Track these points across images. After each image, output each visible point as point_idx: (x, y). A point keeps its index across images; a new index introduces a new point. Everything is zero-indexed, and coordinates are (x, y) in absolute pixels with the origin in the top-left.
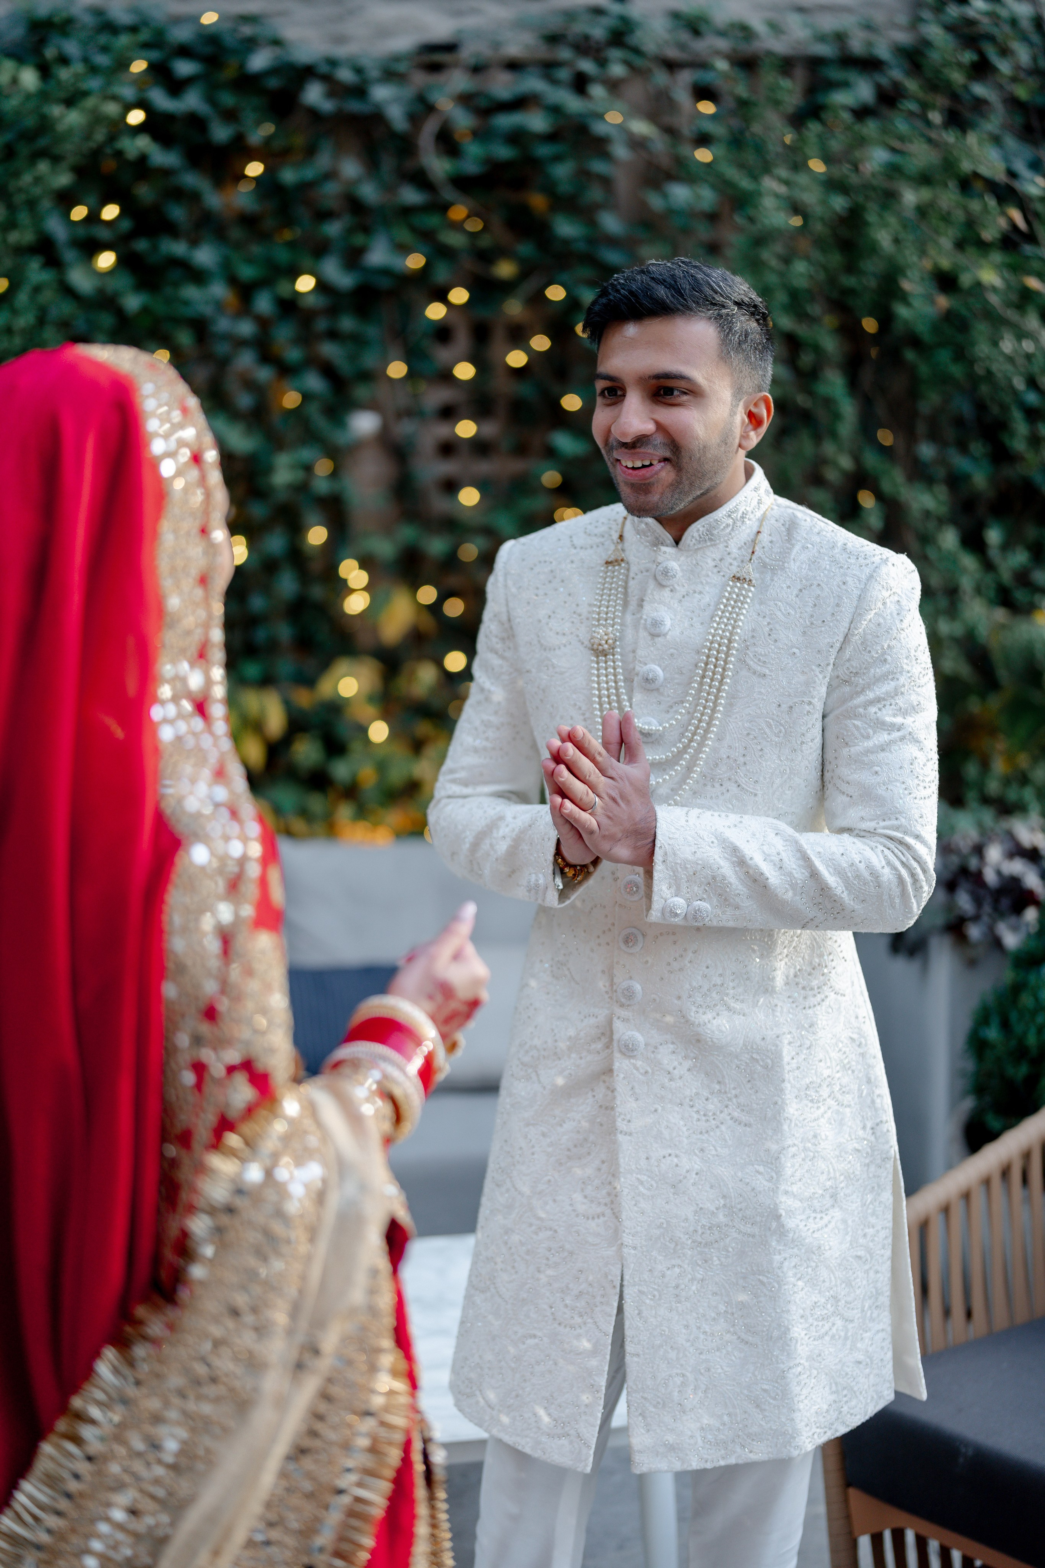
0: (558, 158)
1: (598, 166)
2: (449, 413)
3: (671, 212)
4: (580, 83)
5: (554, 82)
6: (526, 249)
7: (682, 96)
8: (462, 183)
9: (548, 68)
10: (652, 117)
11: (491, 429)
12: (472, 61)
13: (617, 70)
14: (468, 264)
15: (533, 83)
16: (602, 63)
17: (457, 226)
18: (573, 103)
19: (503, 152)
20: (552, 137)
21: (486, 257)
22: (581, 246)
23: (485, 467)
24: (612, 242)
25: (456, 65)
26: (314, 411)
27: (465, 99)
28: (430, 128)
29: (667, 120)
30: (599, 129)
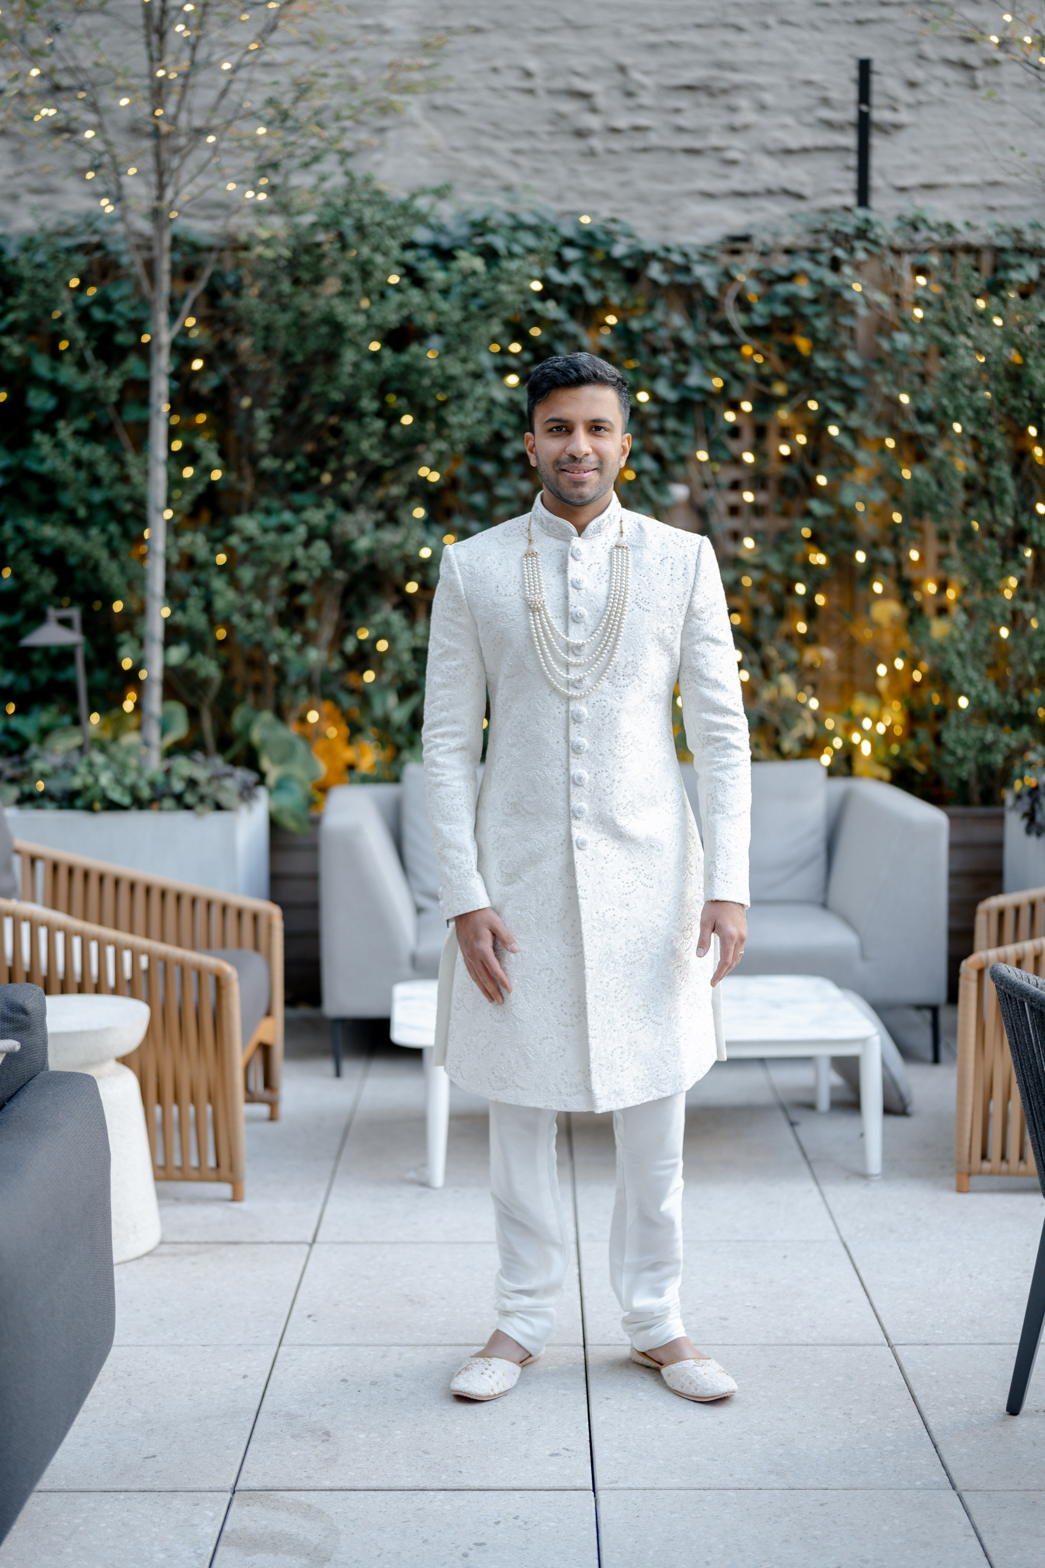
0: (818, 315)
1: (846, 321)
2: (736, 486)
3: (895, 351)
4: (835, 265)
5: (818, 263)
6: (795, 376)
7: (906, 274)
8: (753, 331)
9: (813, 253)
10: (883, 288)
11: (764, 498)
12: (760, 248)
13: (861, 255)
14: (754, 384)
15: (803, 263)
16: (852, 250)
17: (749, 360)
18: (830, 278)
19: (781, 310)
20: (815, 301)
21: (766, 381)
22: (832, 374)
23: (758, 524)
24: (853, 371)
25: (751, 251)
26: (646, 481)
27: (757, 275)
28: (732, 292)
29: (894, 288)
30: (847, 295)
